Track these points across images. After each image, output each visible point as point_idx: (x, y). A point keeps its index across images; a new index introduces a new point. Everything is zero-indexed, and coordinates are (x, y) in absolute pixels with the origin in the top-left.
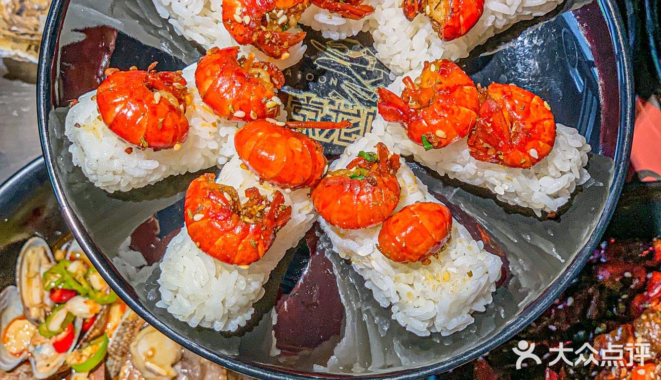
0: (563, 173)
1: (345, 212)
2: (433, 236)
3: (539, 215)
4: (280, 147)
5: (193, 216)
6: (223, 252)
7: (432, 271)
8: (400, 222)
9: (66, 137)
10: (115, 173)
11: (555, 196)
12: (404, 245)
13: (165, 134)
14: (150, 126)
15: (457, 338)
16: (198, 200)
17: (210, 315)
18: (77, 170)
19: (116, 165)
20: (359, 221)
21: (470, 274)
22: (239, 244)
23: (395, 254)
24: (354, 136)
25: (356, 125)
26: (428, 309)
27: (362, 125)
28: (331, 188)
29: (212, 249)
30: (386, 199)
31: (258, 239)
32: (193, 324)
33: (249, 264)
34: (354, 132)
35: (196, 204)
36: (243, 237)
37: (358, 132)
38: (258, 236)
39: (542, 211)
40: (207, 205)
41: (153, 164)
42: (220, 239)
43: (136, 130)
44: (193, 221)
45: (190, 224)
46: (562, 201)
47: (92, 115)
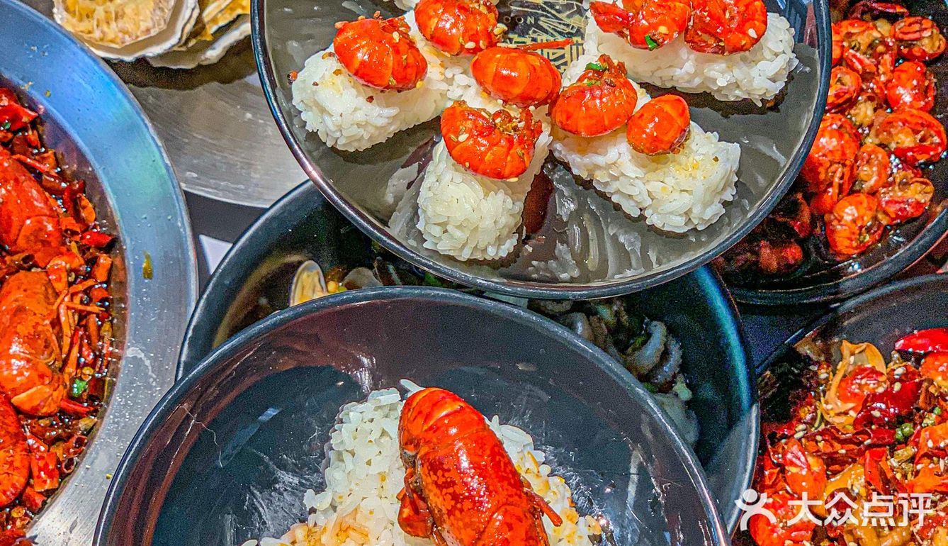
0: (776, 55)
1: (591, 117)
2: (679, 122)
3: (760, 105)
4: (520, 64)
5: (457, 138)
6: (494, 166)
7: (680, 164)
8: (645, 115)
9: (294, 106)
10: (359, 125)
11: (773, 80)
12: (655, 134)
13: (409, 71)
14: (396, 65)
15: (712, 230)
16: (458, 123)
17: (483, 240)
18: (313, 136)
19: (360, 116)
20: (607, 123)
21: (716, 159)
22: (507, 156)
23: (648, 145)
24: (563, 67)
25: (563, 57)
26: (683, 201)
27: (567, 56)
28: (572, 99)
29: (482, 167)
30: (627, 97)
31: (523, 149)
32: (465, 255)
33: (517, 176)
34: (562, 64)
35: (458, 128)
36: (509, 149)
37: (565, 64)
38: (522, 146)
39: (762, 100)
40: (469, 124)
41: (393, 111)
42: (489, 154)
43: (383, 70)
44: (458, 143)
45: (454, 147)
46: (780, 85)
47: (327, 73)
